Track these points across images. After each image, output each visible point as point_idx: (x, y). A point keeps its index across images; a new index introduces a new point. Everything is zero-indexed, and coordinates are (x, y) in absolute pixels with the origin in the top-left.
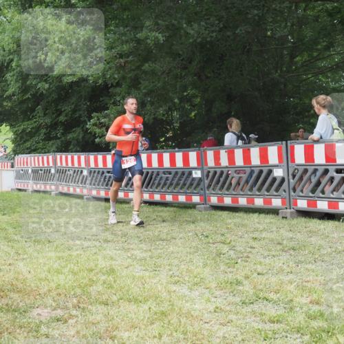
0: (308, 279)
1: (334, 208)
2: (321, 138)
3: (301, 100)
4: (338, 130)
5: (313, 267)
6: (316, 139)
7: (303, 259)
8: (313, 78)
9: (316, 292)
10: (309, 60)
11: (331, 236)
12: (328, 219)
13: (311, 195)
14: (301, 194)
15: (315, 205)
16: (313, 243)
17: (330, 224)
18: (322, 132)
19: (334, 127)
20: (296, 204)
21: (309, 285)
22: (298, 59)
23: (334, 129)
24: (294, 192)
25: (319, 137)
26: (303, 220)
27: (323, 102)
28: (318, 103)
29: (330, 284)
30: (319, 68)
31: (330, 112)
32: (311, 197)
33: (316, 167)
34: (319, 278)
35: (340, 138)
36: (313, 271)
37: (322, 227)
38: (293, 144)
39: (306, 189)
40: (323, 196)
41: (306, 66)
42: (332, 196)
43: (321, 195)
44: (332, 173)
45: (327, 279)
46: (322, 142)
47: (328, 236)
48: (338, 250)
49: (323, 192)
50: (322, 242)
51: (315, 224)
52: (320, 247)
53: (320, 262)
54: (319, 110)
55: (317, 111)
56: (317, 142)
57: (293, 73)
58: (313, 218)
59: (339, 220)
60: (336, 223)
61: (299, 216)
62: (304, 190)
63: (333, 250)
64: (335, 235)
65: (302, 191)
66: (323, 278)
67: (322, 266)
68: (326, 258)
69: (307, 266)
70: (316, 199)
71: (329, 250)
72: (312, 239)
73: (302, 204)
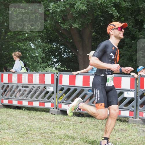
0: (5, 137)
1: (20, 104)
2: (16, 71)
3: (9, 53)
4: (24, 68)
5: (8, 132)
6: (13, 71)
7: (3, 128)
8: (15, 43)
9: (7, 144)
10: (13, 35)
11: (18, 117)
12: (17, 109)
13: (10, 97)
14: (5, 97)
15: (12, 102)
16: (9, 120)
17: (18, 111)
18: (16, 69)
19: (22, 67)
20: (3, 102)
21: (4, 140)
22: (9, 34)
23: (22, 68)
24: (2, 96)
25: (15, 71)
26: (6, 109)
27: (17, 55)
28: (15, 55)
29: (15, 140)
30: (18, 39)
31: (21, 59)
32: (10, 99)
33: (13, 85)
34: (10, 137)
35: (24, 72)
36: (8, 134)
37: (14, 112)
38: (3, 73)
39: (8, 95)
40: (16, 98)
41: (12, 37)
42: (20, 98)
43: (15, 98)
44: (20, 88)
45: (14, 137)
46: (16, 73)
47: (16, 117)
48: (20, 124)
49: (16, 96)
50: (14, 120)
51: (11, 111)
52: (12, 122)
53: (11, 129)
54: (16, 58)
55: (14, 59)
56: (14, 73)
57: (6, 40)
58: (10, 109)
59: (22, 110)
60: (21, 111)
61: (4, 107)
62: (7, 95)
63: (18, 123)
64: (20, 117)
65: (6, 96)
66: (12, 137)
67: (12, 131)
68: (14, 127)
69: (5, 131)
70: (13, 99)
71: (16, 123)
72: (9, 118)
73: (6, 102)
